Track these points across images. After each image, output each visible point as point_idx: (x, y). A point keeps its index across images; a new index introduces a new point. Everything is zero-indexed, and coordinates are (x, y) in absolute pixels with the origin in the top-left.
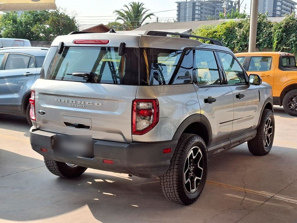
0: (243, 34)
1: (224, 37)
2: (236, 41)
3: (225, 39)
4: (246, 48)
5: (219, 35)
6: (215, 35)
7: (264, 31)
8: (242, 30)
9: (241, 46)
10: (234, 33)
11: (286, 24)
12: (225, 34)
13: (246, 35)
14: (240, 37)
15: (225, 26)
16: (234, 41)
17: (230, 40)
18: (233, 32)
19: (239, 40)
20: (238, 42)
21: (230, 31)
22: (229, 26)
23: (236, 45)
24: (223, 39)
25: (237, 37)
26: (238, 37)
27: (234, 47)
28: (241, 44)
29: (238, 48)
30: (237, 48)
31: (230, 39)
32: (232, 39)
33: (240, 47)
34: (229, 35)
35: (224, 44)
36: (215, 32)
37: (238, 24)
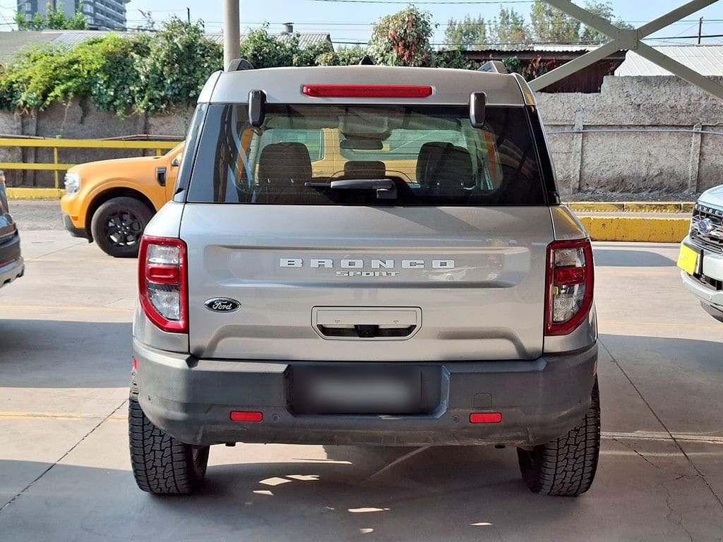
0: (154, 70)
1: (102, 78)
2: (137, 89)
3: (105, 82)
4: (162, 104)
5: (89, 72)
6: (76, 70)
7: (206, 65)
8: (148, 61)
9: (151, 100)
10: (129, 66)
11: (256, 50)
12: (104, 69)
13: (162, 72)
14: (147, 77)
15: (100, 47)
16: (132, 88)
17: (119, 85)
18: (125, 65)
19: (143, 84)
20: (141, 91)
21: (117, 62)
22: (111, 47)
23: (138, 98)
24: (99, 82)
25: (138, 77)
26: (142, 78)
27: (134, 102)
28: (150, 94)
29: (144, 105)
30: (142, 105)
31: (118, 82)
32: (124, 82)
33: (150, 103)
34: (114, 73)
35: (105, 94)
36: (72, 63)
37: (132, 45)
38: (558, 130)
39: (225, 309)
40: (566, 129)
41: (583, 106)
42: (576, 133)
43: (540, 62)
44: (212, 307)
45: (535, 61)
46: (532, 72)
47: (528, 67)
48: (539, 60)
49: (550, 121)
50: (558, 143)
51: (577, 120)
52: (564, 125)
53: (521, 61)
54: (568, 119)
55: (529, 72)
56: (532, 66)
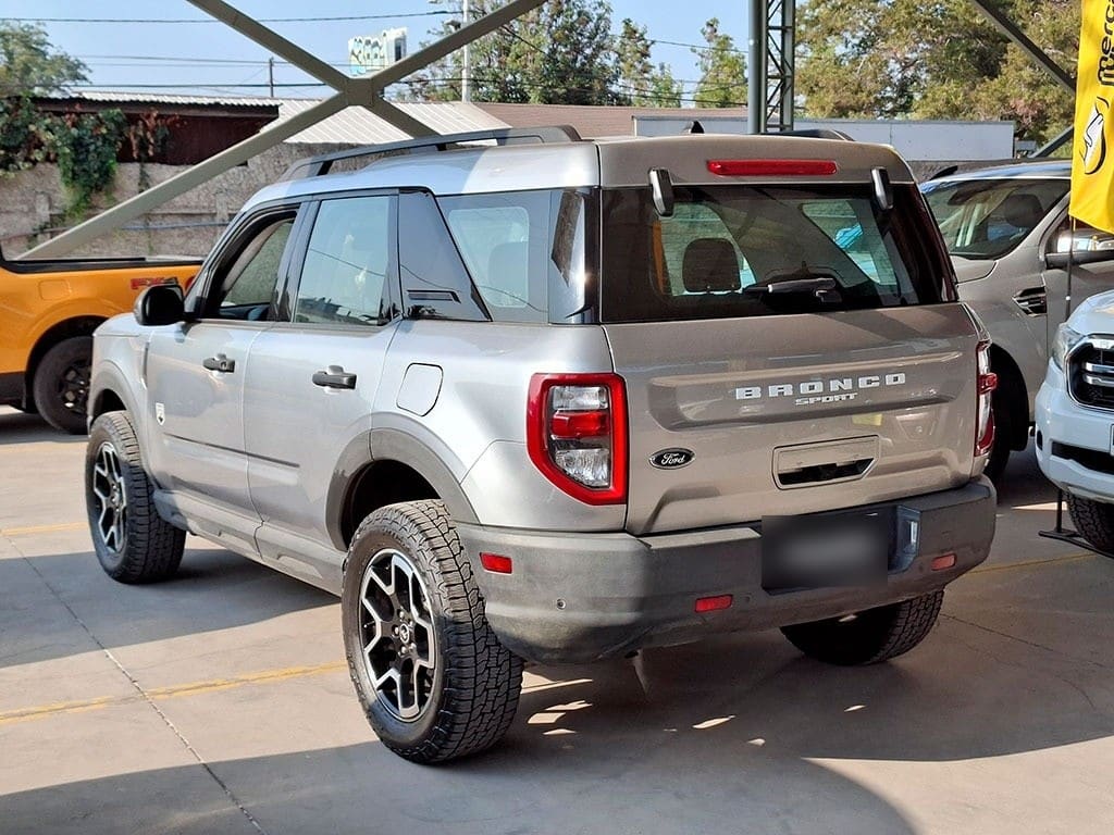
38: (192, 222)
39: (677, 464)
40: (204, 220)
41: (225, 185)
42: (220, 225)
43: (156, 119)
44: (660, 463)
45: (148, 117)
46: (145, 133)
47: (137, 125)
48: (155, 115)
49: (180, 208)
50: (193, 240)
51: (219, 208)
52: (201, 214)
53: (128, 115)
54: (205, 204)
55: (141, 133)
56: (145, 124)
